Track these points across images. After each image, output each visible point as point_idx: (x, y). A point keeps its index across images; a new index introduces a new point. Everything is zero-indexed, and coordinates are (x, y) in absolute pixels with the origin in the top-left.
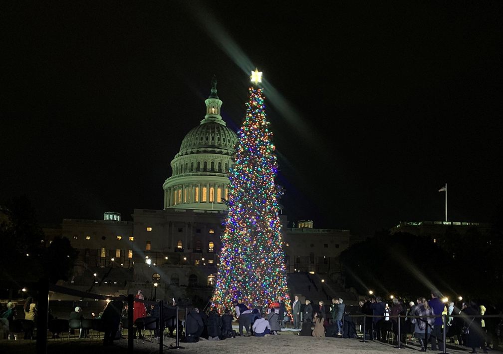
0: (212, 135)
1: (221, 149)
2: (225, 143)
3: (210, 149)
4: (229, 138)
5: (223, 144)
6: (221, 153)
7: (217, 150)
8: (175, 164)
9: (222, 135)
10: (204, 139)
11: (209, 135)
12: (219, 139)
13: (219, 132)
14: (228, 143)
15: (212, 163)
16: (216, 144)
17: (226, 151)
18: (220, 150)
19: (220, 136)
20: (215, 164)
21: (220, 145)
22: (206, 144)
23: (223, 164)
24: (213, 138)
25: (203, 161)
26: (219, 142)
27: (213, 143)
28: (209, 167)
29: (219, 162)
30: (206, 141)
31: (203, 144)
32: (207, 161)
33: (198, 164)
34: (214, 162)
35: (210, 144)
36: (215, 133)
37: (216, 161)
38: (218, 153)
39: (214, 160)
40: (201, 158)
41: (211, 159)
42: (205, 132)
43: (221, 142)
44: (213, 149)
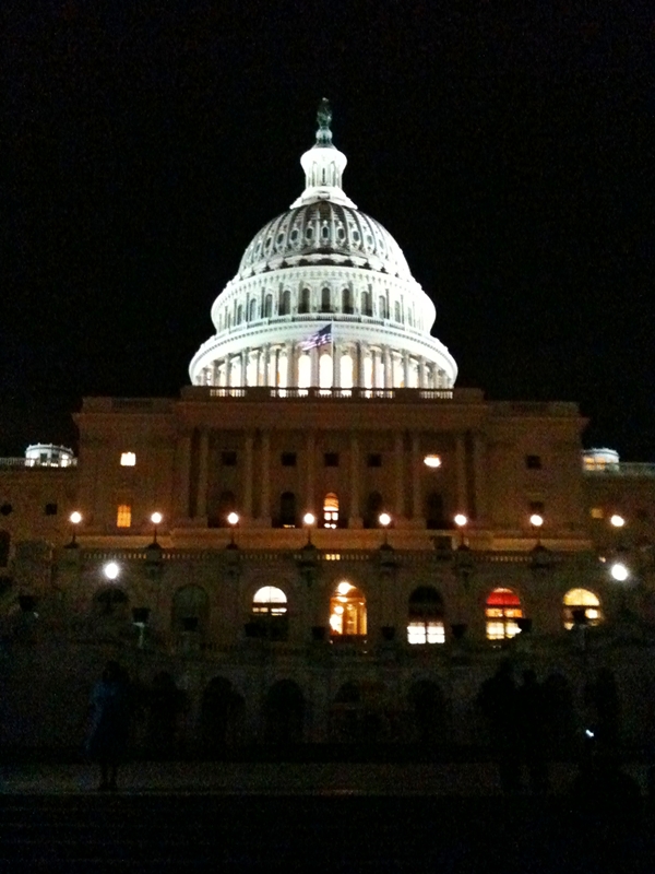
0: (322, 224)
1: (348, 255)
2: (359, 243)
3: (319, 257)
5: (354, 245)
6: (349, 264)
7: (337, 258)
9: (351, 225)
10: (301, 236)
11: (314, 224)
12: (342, 234)
13: (342, 218)
14: (366, 244)
15: (326, 292)
16: (334, 246)
17: (361, 262)
18: (346, 258)
19: (345, 225)
20: (332, 294)
21: (345, 246)
22: (306, 246)
23: (354, 294)
24: (325, 232)
25: (297, 287)
26: (343, 240)
27: (325, 243)
28: (315, 300)
29: (343, 288)
30: (307, 240)
31: (299, 247)
32: (309, 288)
33: (285, 296)
34: (330, 288)
35: (318, 245)
36: (329, 221)
37: (335, 286)
38: (341, 264)
39: (329, 284)
40: (293, 279)
41: (320, 281)
42: (303, 220)
43: (347, 242)
44: (326, 256)
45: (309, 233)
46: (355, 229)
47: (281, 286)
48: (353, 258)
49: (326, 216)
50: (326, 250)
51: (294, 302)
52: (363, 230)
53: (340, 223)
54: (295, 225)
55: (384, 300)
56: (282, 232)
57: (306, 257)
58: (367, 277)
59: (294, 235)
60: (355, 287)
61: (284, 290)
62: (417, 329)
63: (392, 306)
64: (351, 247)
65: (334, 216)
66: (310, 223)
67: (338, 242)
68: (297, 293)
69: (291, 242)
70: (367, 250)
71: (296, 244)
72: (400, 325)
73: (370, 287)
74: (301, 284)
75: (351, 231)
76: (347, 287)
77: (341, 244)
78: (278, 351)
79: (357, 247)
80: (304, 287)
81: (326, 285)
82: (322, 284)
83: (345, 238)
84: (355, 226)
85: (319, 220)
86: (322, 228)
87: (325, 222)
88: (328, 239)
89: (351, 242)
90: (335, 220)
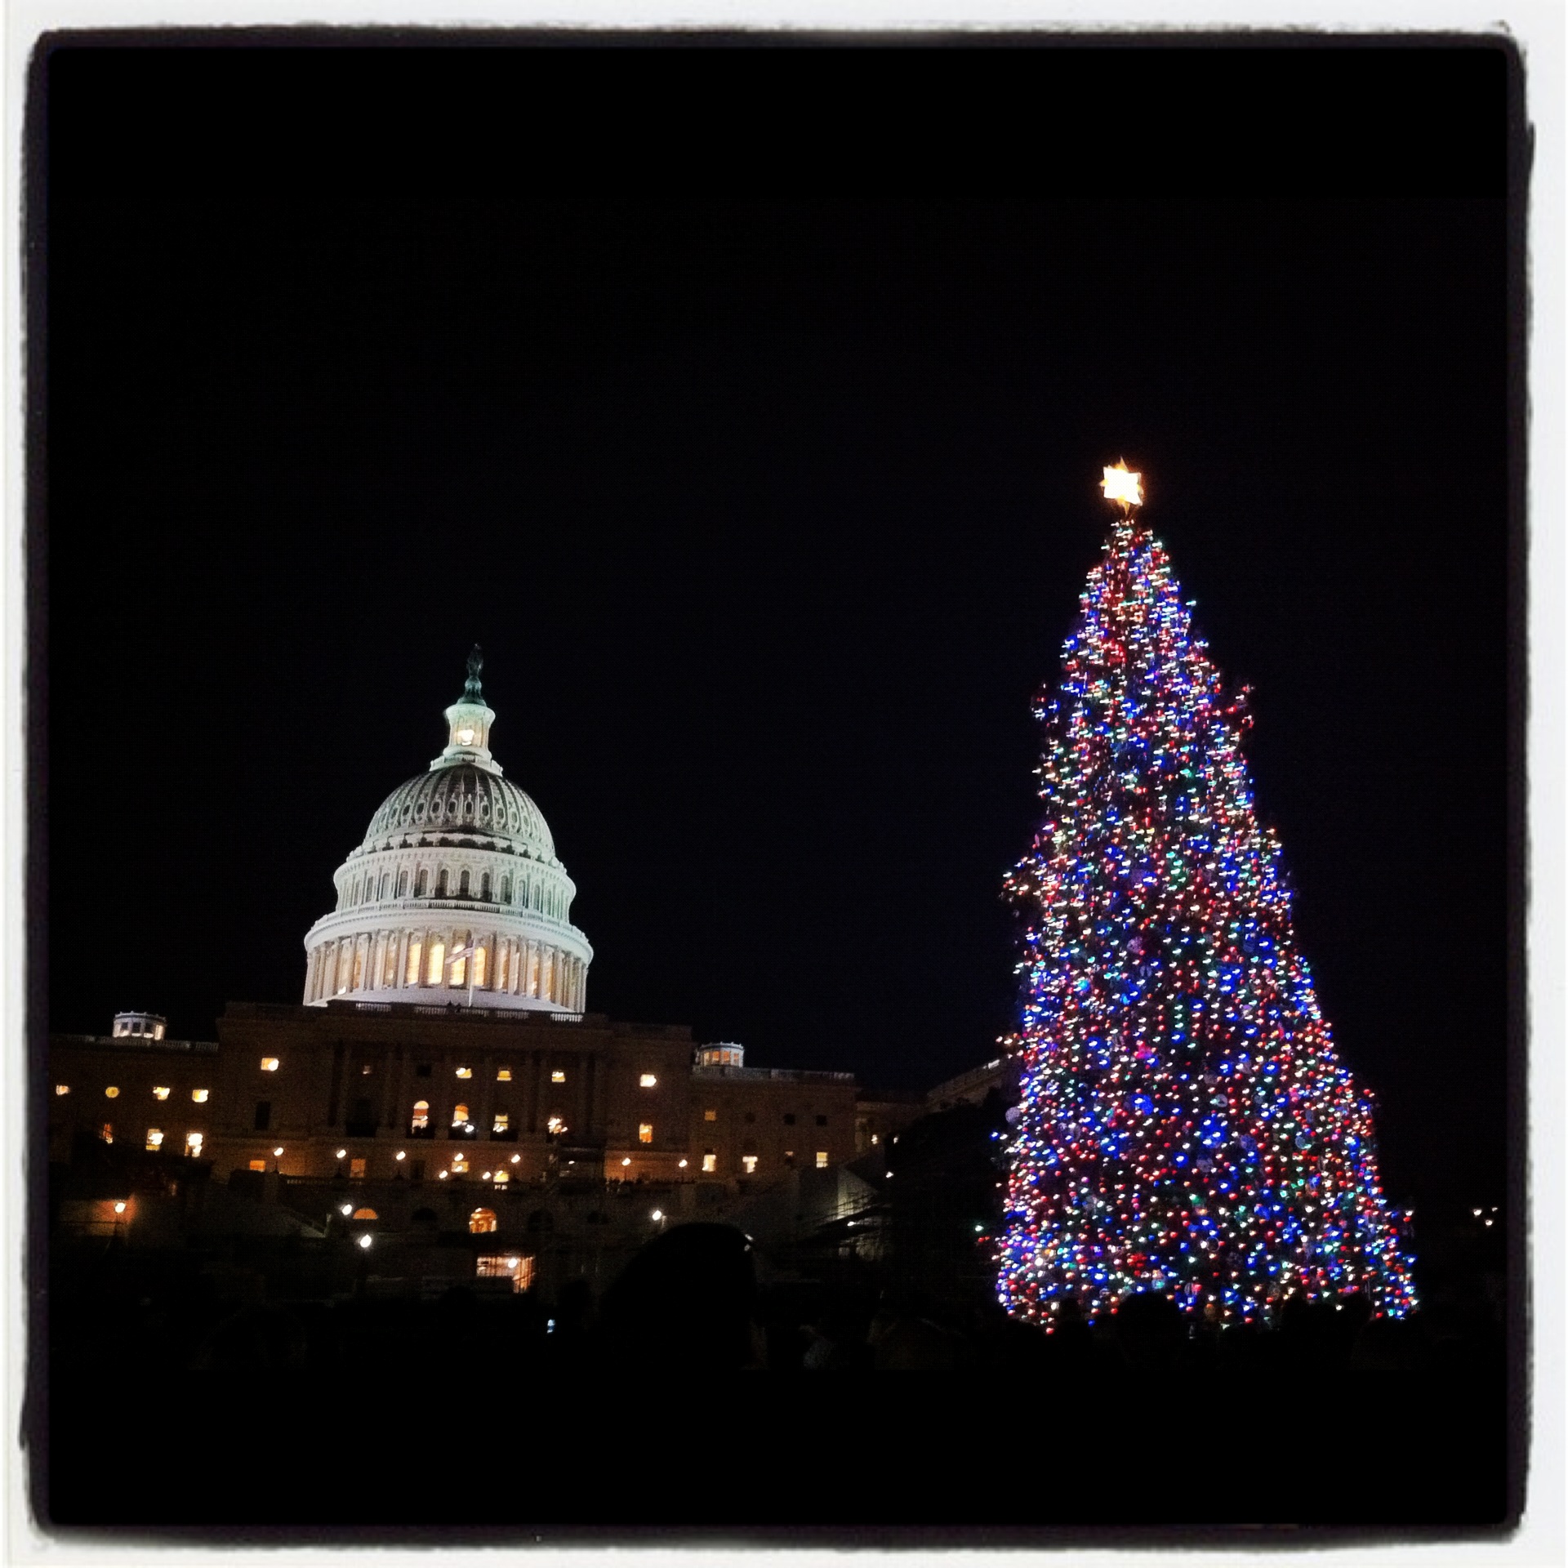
0: (466, 798)
1: (492, 836)
2: (503, 821)
5: (499, 823)
6: (490, 847)
7: (479, 839)
8: (349, 876)
9: (497, 800)
10: (443, 809)
11: (457, 797)
12: (486, 810)
13: (488, 792)
15: (465, 874)
16: (477, 823)
17: (503, 844)
18: (489, 839)
19: (490, 802)
20: (472, 877)
21: (488, 825)
22: (447, 820)
23: (495, 879)
24: (469, 808)
25: (435, 868)
26: (487, 818)
27: (468, 820)
28: (453, 886)
29: (483, 872)
30: (450, 815)
31: (440, 820)
32: (448, 869)
33: (422, 875)
34: (470, 871)
35: (459, 822)
36: (474, 795)
37: (475, 869)
38: (483, 847)
39: (469, 867)
40: (432, 859)
41: (460, 863)
42: (446, 790)
43: (491, 819)
44: (468, 837)
45: (452, 808)
46: (500, 805)
47: (419, 865)
48: (495, 840)
49: (470, 789)
50: (468, 829)
51: (431, 884)
52: (508, 806)
53: (485, 798)
54: (437, 796)
55: (525, 885)
56: (421, 801)
57: (447, 836)
58: (509, 862)
59: (436, 808)
60: (496, 872)
61: (421, 869)
62: (555, 919)
63: (532, 891)
64: (495, 826)
65: (479, 789)
66: (453, 796)
67: (482, 819)
68: (435, 873)
69: (433, 815)
70: (511, 829)
71: (437, 817)
72: (538, 913)
73: (512, 872)
74: (440, 865)
75: (496, 808)
76: (488, 871)
77: (485, 822)
78: (410, 935)
79: (501, 826)
80: (443, 868)
81: (466, 868)
82: (463, 866)
83: (489, 816)
84: (501, 801)
85: (463, 793)
86: (466, 803)
87: (470, 796)
88: (471, 815)
89: (495, 821)
90: (480, 795)
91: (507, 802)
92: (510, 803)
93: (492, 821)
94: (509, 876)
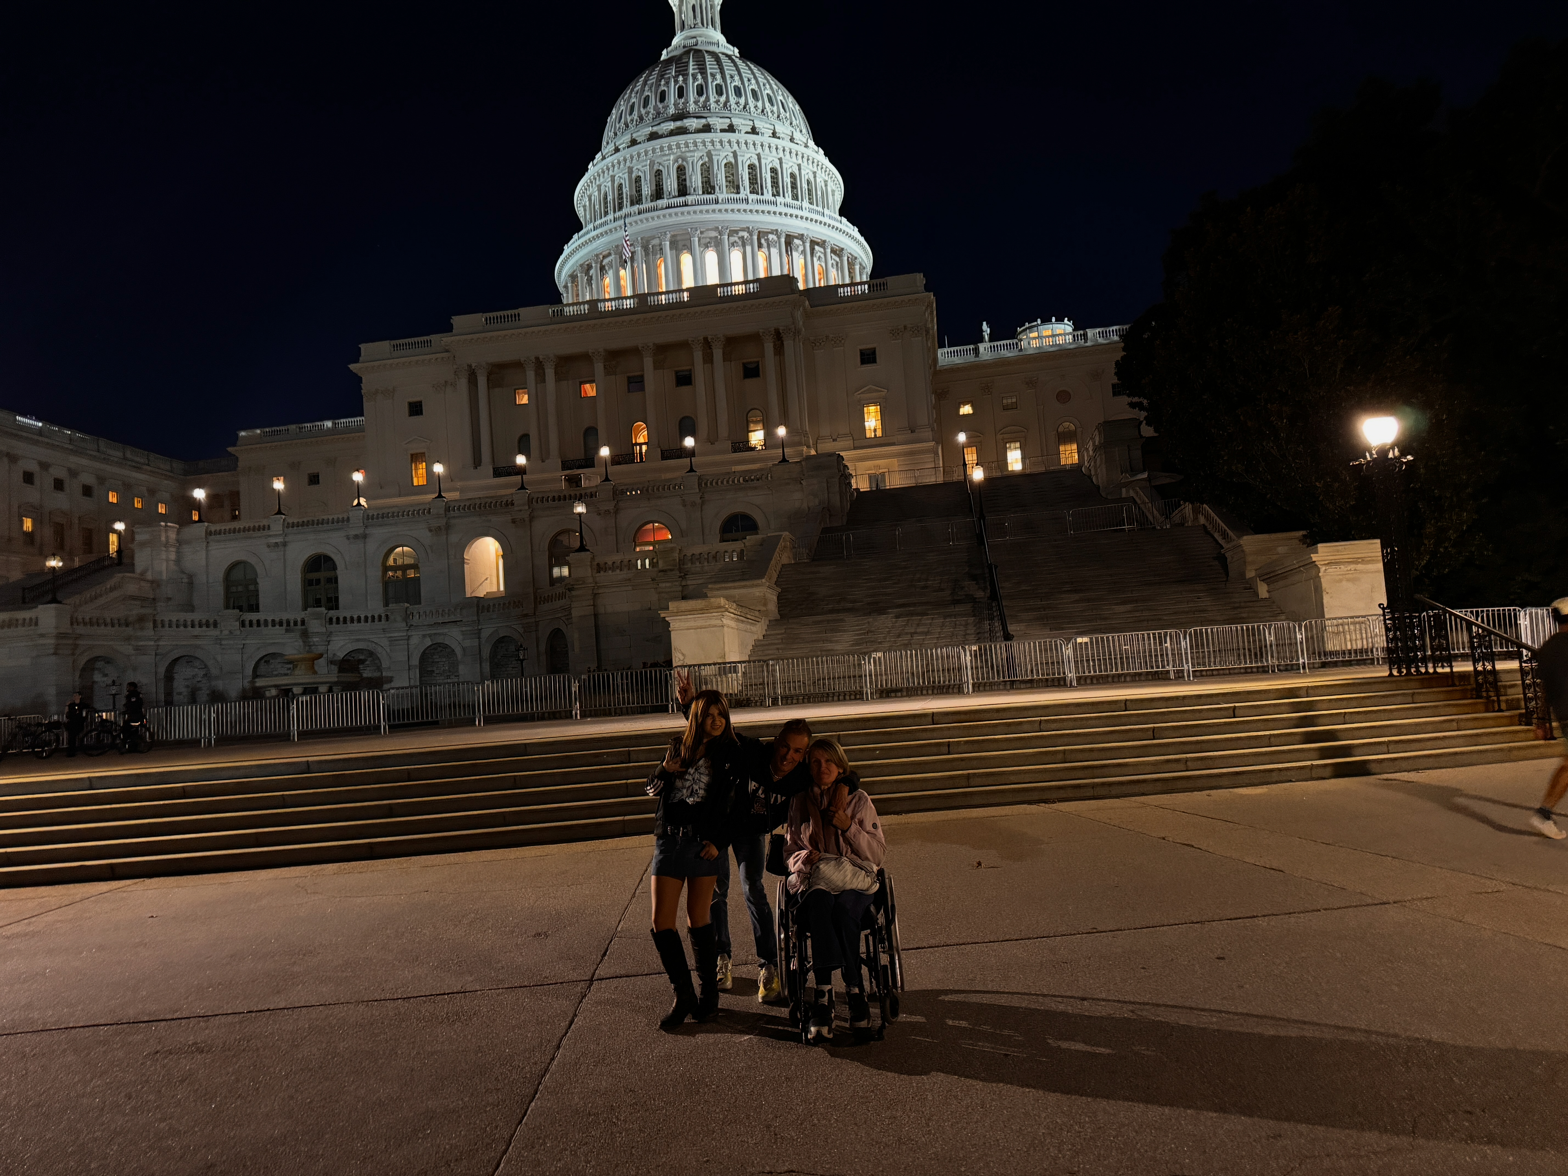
0: (676, 82)
1: (706, 118)
2: (723, 99)
3: (672, 125)
4: (737, 82)
5: (717, 102)
6: (707, 129)
7: (692, 123)
9: (713, 75)
10: (653, 101)
11: (667, 83)
12: (700, 91)
13: (703, 70)
14: (733, 99)
15: (681, 170)
16: (692, 108)
17: (724, 123)
18: (703, 121)
19: (705, 79)
20: (689, 171)
21: (705, 106)
22: (659, 113)
23: (716, 167)
24: (681, 93)
25: (648, 170)
26: (702, 99)
27: (680, 107)
29: (701, 162)
30: (660, 105)
31: (650, 115)
32: (661, 168)
34: (685, 163)
35: (671, 110)
36: (685, 75)
37: (690, 160)
38: (698, 131)
39: (684, 159)
40: (643, 159)
43: (708, 99)
44: (679, 124)
45: (662, 96)
46: (719, 79)
48: (711, 121)
50: (682, 115)
51: (646, 186)
55: (756, 169)
57: (655, 129)
58: (729, 142)
59: (646, 102)
60: (715, 159)
63: (766, 175)
66: (663, 82)
67: (696, 102)
68: (649, 177)
70: (733, 107)
71: (647, 113)
73: (735, 155)
75: (713, 85)
76: (706, 160)
77: (700, 105)
80: (656, 168)
81: (680, 161)
82: (676, 161)
83: (705, 96)
84: (718, 76)
85: (674, 77)
86: (677, 87)
87: (681, 78)
88: (683, 100)
89: (712, 100)
90: (693, 75)
91: (728, 77)
92: (732, 77)
93: (709, 101)
94: (733, 161)
